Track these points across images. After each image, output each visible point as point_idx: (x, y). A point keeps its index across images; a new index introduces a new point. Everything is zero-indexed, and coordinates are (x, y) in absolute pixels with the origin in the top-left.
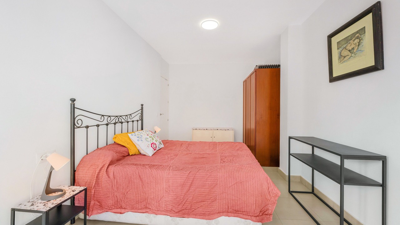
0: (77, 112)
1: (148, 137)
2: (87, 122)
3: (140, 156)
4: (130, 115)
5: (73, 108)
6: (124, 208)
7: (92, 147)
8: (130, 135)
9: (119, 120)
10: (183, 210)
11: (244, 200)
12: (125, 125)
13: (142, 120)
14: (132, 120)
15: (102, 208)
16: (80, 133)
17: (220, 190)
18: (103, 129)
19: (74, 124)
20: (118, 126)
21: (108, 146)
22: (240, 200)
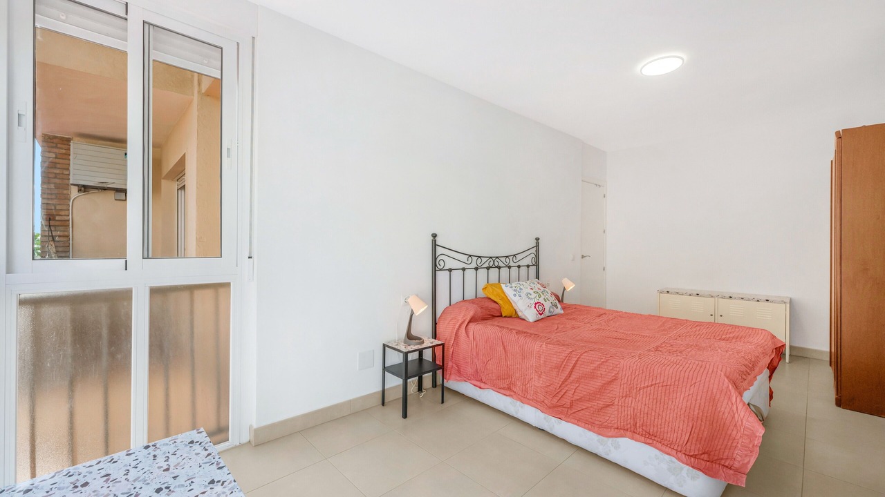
0: (439, 251)
1: (532, 292)
2: (450, 263)
3: (516, 320)
4: (514, 255)
5: (435, 245)
6: (484, 383)
7: (457, 297)
8: (503, 286)
9: (494, 263)
10: (559, 406)
11: (668, 420)
12: (504, 271)
13: (537, 265)
14: (517, 264)
15: (461, 375)
16: (442, 277)
17: (621, 390)
18: (470, 274)
19: (436, 265)
20: (494, 272)
21: (476, 301)
22: (660, 417)
